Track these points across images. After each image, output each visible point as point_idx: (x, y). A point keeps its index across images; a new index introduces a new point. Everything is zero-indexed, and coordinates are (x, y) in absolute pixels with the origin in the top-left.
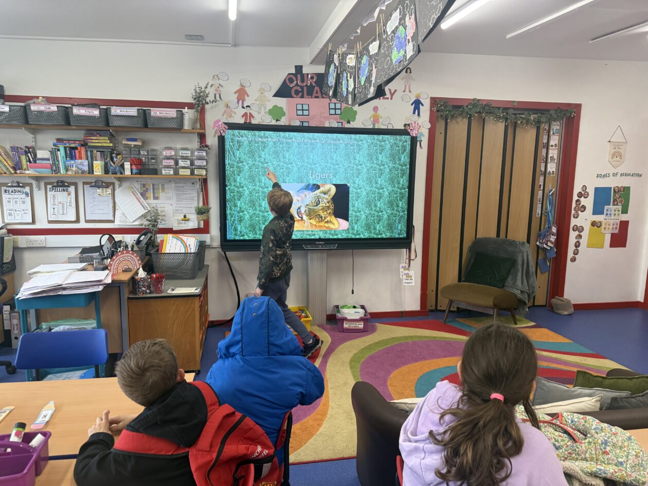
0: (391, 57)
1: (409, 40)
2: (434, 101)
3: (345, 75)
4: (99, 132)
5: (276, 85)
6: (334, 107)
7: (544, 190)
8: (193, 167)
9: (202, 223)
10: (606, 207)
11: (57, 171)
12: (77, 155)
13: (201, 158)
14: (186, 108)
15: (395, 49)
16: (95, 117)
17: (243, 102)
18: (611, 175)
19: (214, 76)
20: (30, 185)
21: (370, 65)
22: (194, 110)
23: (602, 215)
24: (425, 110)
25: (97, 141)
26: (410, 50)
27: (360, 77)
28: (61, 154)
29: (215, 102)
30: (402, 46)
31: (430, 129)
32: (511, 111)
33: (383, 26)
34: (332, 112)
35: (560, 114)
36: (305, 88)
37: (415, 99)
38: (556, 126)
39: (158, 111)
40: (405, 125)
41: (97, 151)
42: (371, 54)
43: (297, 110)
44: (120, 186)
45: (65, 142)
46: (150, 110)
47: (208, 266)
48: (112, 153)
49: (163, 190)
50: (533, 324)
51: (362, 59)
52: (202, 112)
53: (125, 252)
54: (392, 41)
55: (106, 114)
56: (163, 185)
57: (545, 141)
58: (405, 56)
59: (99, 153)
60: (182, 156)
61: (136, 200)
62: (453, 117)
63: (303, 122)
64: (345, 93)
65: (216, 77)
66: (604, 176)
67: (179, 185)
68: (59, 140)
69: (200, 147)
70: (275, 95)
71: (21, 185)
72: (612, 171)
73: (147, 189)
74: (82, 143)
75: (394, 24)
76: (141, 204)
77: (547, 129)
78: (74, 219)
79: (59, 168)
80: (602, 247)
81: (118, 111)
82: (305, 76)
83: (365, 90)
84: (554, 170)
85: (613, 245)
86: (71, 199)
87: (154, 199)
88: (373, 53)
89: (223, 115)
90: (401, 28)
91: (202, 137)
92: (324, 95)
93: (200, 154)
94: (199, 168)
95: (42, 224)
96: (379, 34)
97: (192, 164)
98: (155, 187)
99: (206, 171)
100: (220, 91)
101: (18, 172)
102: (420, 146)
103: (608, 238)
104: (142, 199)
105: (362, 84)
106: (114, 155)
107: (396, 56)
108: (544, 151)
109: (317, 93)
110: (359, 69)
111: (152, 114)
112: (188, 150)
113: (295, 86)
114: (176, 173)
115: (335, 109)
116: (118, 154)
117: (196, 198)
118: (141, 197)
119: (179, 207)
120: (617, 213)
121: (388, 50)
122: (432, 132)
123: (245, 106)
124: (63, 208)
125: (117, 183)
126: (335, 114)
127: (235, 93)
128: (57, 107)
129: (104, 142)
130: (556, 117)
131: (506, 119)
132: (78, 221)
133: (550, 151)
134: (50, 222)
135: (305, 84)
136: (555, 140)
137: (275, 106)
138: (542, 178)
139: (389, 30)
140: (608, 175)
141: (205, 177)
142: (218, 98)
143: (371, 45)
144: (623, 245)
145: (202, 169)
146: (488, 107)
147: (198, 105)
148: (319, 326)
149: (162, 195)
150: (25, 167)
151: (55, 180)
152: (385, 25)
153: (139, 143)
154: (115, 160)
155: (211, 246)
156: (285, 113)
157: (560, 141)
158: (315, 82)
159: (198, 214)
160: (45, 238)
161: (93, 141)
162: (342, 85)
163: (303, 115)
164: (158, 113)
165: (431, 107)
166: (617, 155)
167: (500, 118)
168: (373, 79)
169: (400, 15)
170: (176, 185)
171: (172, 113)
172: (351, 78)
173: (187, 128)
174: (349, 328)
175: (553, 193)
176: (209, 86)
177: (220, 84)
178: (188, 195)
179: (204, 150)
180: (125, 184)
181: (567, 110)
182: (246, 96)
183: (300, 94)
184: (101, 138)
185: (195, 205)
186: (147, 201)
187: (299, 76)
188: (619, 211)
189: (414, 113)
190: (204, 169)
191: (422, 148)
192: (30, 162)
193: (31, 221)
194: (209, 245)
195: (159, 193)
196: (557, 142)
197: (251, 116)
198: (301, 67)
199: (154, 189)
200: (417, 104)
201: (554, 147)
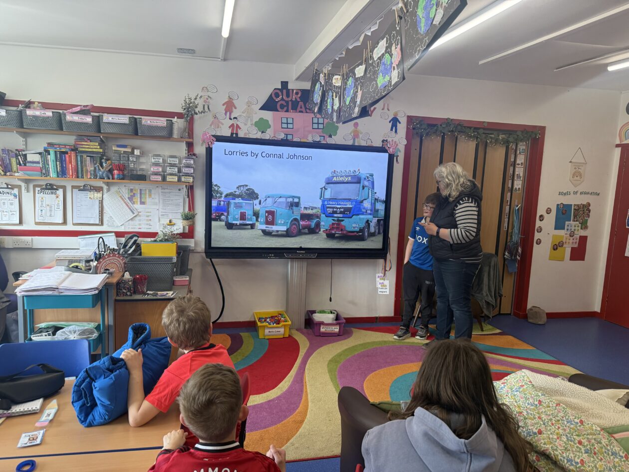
0: (376, 81)
1: (394, 67)
2: (410, 119)
3: (331, 94)
4: (90, 138)
5: (263, 100)
6: (317, 122)
7: (510, 205)
8: (181, 174)
9: (187, 227)
10: (567, 223)
11: (47, 174)
12: (67, 159)
13: (188, 166)
14: (176, 117)
15: (381, 74)
16: (88, 123)
17: (230, 114)
18: (572, 193)
19: (203, 88)
20: (19, 187)
21: (356, 86)
22: (183, 120)
23: (563, 231)
24: (402, 128)
25: (87, 146)
26: (395, 76)
27: (345, 97)
28: (51, 158)
29: (204, 113)
30: (387, 71)
31: (406, 145)
32: (481, 131)
33: (370, 52)
34: (315, 126)
35: (526, 135)
36: (290, 103)
37: (393, 116)
38: (522, 146)
39: (149, 120)
40: (383, 141)
41: (87, 156)
42: (357, 77)
43: (282, 123)
44: (108, 190)
45: (55, 146)
46: (141, 118)
47: (191, 270)
48: (101, 159)
49: (150, 196)
50: (498, 331)
51: (348, 80)
52: (191, 123)
53: (111, 255)
54: (378, 66)
55: (98, 121)
56: (150, 191)
57: (512, 160)
58: (390, 82)
59: (89, 158)
60: (169, 164)
61: (124, 204)
62: (427, 134)
63: (287, 135)
64: (330, 111)
65: (205, 89)
66: (565, 194)
67: (166, 191)
68: (50, 144)
69: (188, 156)
70: (262, 109)
71: (10, 186)
72: (572, 189)
73: (134, 194)
74: (73, 148)
75: (381, 51)
76: (130, 209)
77: (515, 148)
78: (61, 221)
79: (49, 171)
80: (562, 259)
81: (110, 119)
82: (291, 91)
83: (350, 110)
84: (520, 187)
85: (573, 258)
86: (59, 201)
87: (140, 204)
88: (359, 76)
89: (211, 125)
90: (387, 56)
91: (190, 146)
92: (307, 110)
93: (187, 162)
94: (186, 176)
95: (29, 226)
96: (365, 59)
97: (179, 171)
98: (142, 192)
99: (193, 179)
100: (209, 102)
101: (8, 174)
102: (397, 161)
103: (568, 252)
104: (131, 204)
105: (347, 103)
106: (103, 161)
107: (381, 81)
108: (512, 169)
109: (301, 108)
110: (344, 89)
111: (143, 122)
112: (176, 158)
113: (281, 100)
114: (164, 179)
115: (318, 123)
116: (107, 160)
117: (182, 204)
118: (129, 201)
119: (165, 212)
120: (576, 228)
121: (373, 75)
122: (408, 148)
123: (232, 118)
124: (51, 210)
125: (105, 187)
126: (318, 128)
127: (223, 105)
128: (53, 112)
129: (94, 147)
130: (522, 137)
131: (477, 138)
132: (65, 222)
133: (517, 169)
134: (37, 224)
135: (290, 99)
136: (521, 159)
137: (261, 119)
138: (509, 194)
139: (376, 57)
140: (569, 193)
141: (192, 184)
142: (207, 109)
143: (357, 69)
144: (582, 258)
145: (189, 176)
146: (460, 127)
147: (187, 115)
148: (297, 330)
149: (148, 200)
150: (15, 168)
151: (44, 183)
152: (372, 51)
153: (129, 150)
154: (104, 165)
155: (195, 251)
156: (270, 126)
157: (526, 159)
158: (299, 97)
159: (184, 219)
160: (32, 239)
161: (84, 146)
162: (327, 103)
163: (287, 128)
164: (149, 122)
165: (407, 125)
166: (577, 174)
167: (471, 137)
168: (358, 100)
169: (387, 44)
170: (163, 191)
171: (162, 122)
172: (336, 97)
173: (176, 137)
174: (326, 332)
175: (518, 209)
176: (198, 97)
177: (208, 96)
178: (174, 201)
179: (192, 159)
180: (114, 189)
181: (532, 132)
182: (234, 109)
183: (285, 108)
184: (91, 143)
185: (181, 210)
186: (134, 205)
187: (285, 91)
188: (578, 226)
189: (392, 130)
190: (191, 176)
191: (398, 163)
192: (20, 165)
193: (18, 222)
194: (193, 250)
195: (146, 198)
196: (523, 161)
197: (238, 127)
198: (287, 83)
199: (141, 194)
200: (395, 122)
201: (520, 166)
